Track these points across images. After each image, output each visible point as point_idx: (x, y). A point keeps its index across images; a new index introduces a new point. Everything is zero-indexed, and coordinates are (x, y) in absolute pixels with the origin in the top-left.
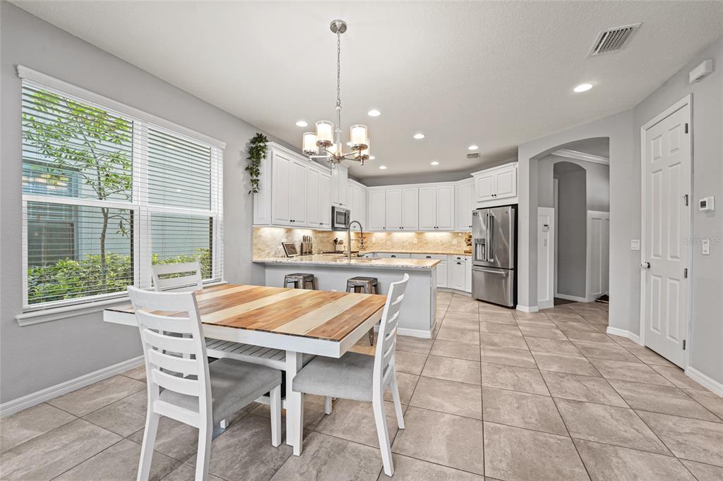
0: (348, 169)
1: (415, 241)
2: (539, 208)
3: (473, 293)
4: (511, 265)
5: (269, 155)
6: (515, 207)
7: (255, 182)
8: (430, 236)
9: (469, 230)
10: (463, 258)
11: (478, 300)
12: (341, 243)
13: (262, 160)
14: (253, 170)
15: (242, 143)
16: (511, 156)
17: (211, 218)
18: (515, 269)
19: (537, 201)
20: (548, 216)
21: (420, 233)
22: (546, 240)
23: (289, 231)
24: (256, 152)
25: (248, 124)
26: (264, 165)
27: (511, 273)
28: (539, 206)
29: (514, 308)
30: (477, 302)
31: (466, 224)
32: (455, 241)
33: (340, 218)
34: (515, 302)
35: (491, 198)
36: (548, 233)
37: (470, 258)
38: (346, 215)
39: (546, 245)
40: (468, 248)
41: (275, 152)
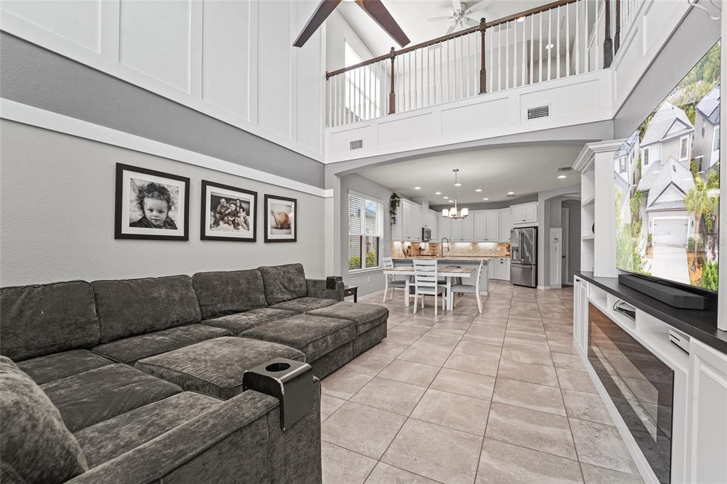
0: (429, 203)
1: (471, 248)
2: (551, 229)
3: (511, 281)
4: (534, 263)
5: (401, 205)
6: (536, 228)
7: (394, 218)
8: (482, 245)
9: (509, 241)
10: (504, 259)
11: (514, 285)
12: (423, 250)
13: (397, 207)
14: (393, 212)
15: (388, 200)
16: (533, 198)
17: (378, 238)
18: (536, 265)
19: (550, 224)
20: (557, 233)
21: (474, 244)
22: (556, 248)
23: (403, 243)
24: (394, 203)
25: (390, 189)
26: (398, 210)
27: (534, 267)
28: (551, 227)
29: (536, 287)
30: (513, 286)
31: (506, 238)
32: (499, 249)
33: (426, 235)
34: (537, 284)
35: (522, 222)
36: (558, 244)
37: (509, 259)
38: (429, 232)
39: (556, 250)
40: (508, 253)
41: (404, 203)
